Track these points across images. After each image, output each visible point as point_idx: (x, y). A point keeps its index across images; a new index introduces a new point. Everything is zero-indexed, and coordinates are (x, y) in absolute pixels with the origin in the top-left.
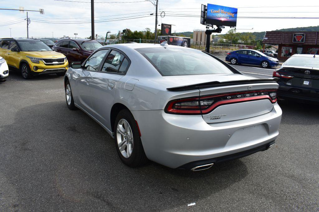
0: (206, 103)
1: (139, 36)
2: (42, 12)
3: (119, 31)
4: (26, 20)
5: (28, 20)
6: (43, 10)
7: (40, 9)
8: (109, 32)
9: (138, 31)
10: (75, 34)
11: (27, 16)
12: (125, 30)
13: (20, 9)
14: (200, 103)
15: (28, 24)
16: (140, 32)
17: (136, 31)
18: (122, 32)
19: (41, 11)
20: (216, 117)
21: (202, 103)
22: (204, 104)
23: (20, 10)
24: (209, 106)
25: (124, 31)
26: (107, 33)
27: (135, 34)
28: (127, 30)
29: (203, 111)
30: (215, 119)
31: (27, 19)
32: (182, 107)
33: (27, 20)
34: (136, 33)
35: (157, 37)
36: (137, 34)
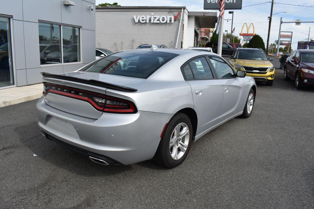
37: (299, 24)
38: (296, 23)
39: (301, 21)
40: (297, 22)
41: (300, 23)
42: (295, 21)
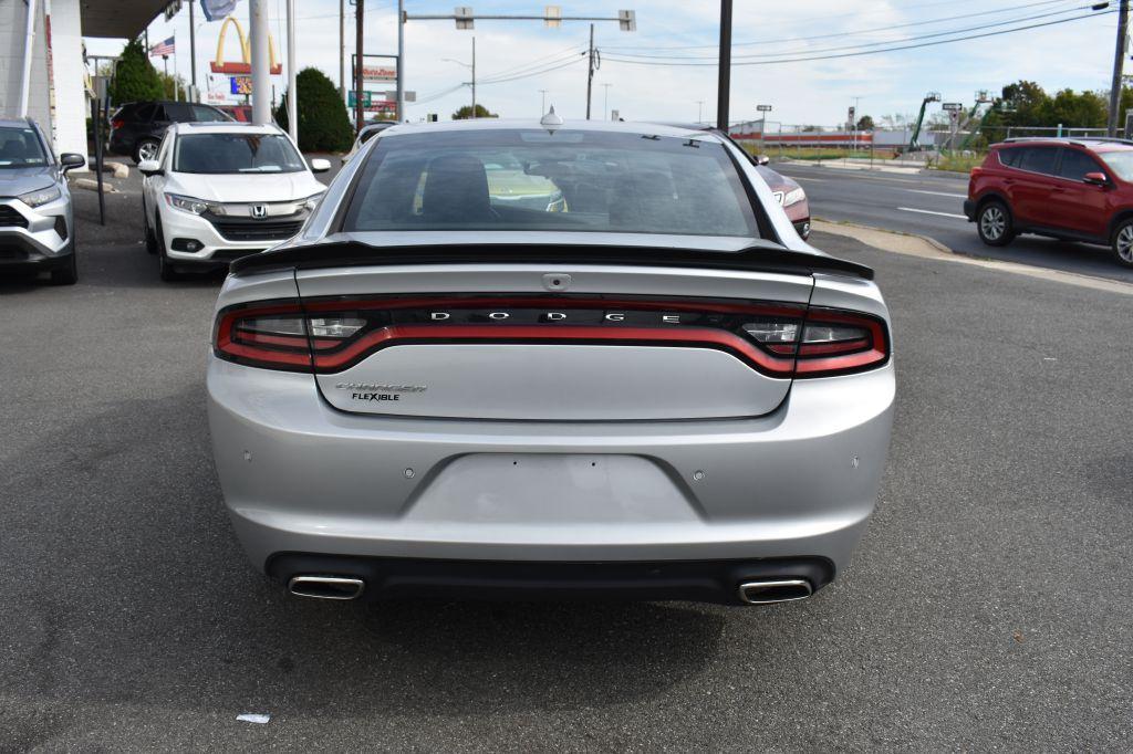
0: (337, 328)
1: (1078, 113)
2: (626, 21)
3: (982, 93)
4: (588, 54)
5: (593, 56)
6: (633, 12)
7: (620, 12)
8: (933, 99)
9: (1078, 91)
10: (759, 108)
11: (591, 41)
12: (1014, 86)
13: (545, 16)
14: (307, 328)
15: (591, 72)
16: (1087, 93)
17: (1069, 92)
18: (1001, 96)
19: (624, 17)
20: (380, 392)
21: (318, 327)
22: (329, 332)
23: (547, 19)
24: (345, 342)
25: (1009, 92)
26: (927, 101)
27: (1063, 106)
28: (1025, 85)
29: (322, 362)
30: (374, 397)
31: (591, 50)
32: (260, 338)
33: (591, 57)
34: (1066, 99)
35: (1123, 115)
36: (1070, 103)
37: (469, 25)
38: (459, 20)
39: (475, 14)
40: (461, 15)
41: (470, 20)
42: (453, 13)
